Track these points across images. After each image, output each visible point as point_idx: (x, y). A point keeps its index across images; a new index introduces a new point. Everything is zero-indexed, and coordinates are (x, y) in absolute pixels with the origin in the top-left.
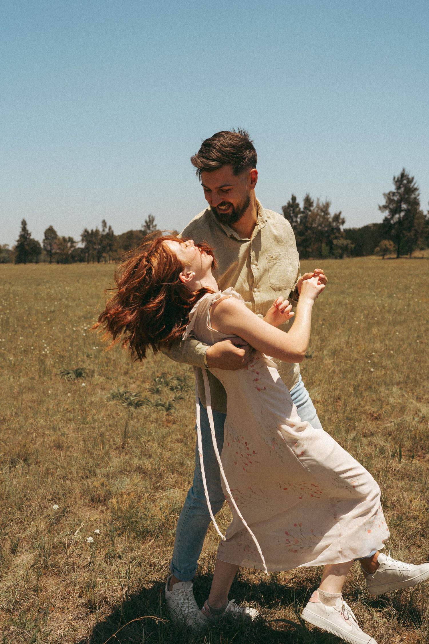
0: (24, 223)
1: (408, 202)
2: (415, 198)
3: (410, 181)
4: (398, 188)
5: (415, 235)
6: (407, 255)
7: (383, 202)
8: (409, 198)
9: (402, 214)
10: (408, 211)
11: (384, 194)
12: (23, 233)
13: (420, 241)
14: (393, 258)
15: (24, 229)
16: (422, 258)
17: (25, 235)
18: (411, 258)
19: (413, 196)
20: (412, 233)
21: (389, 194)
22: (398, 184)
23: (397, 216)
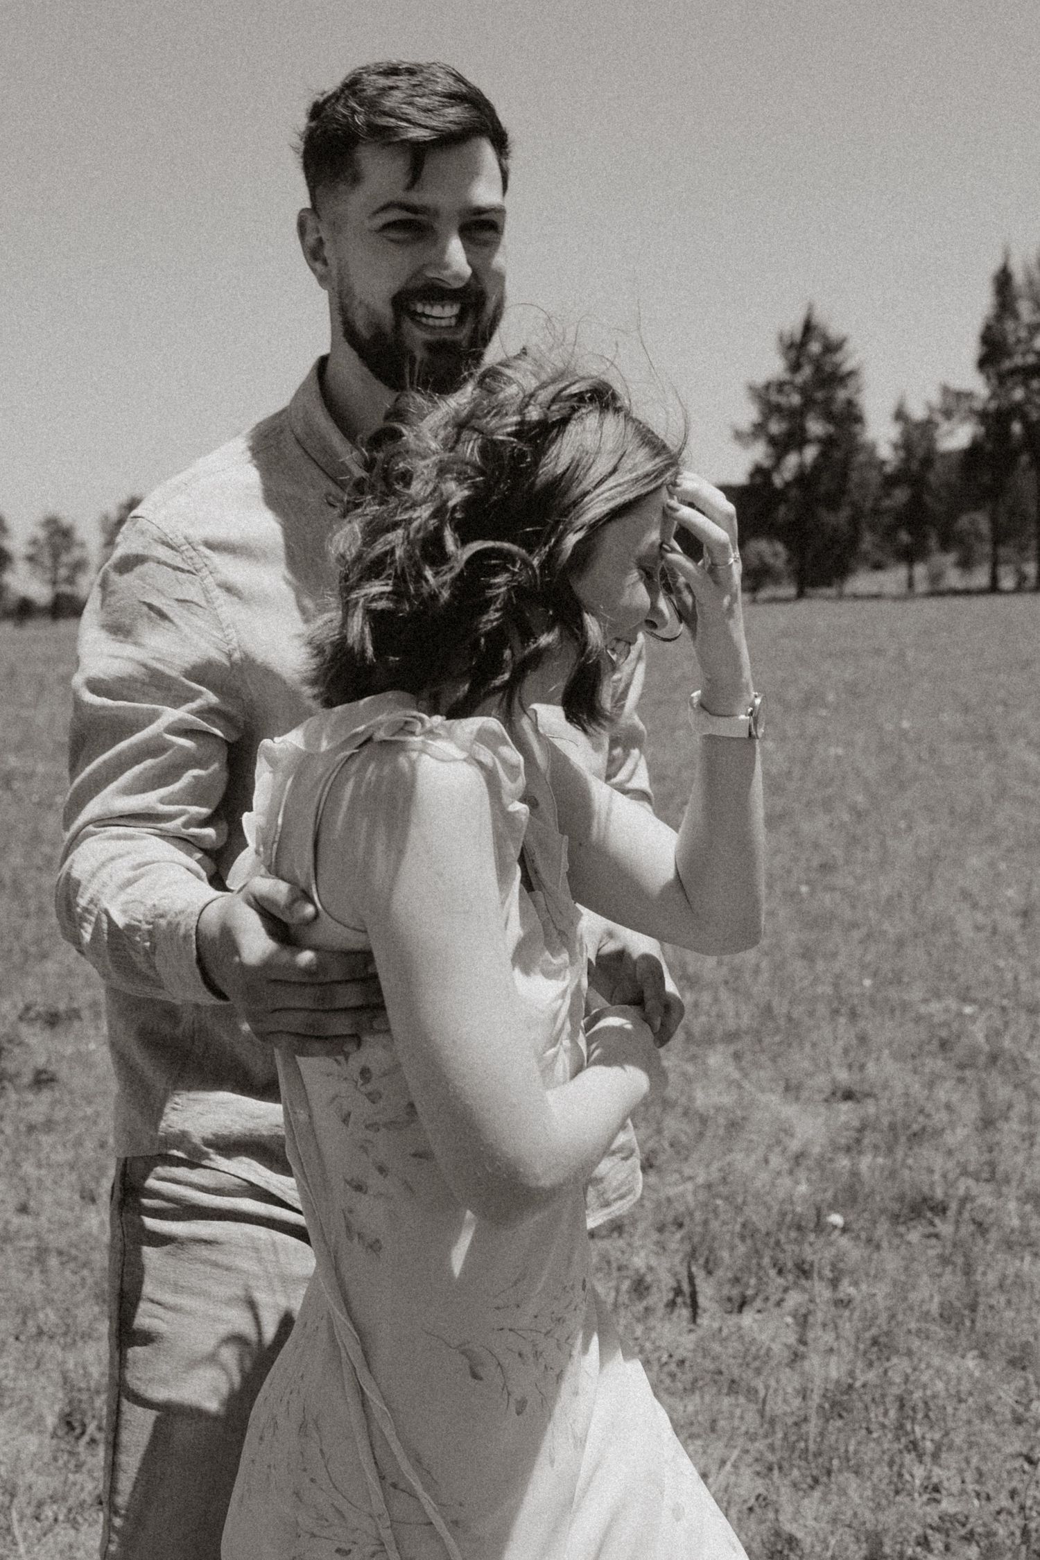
1: (829, 416)
2: (850, 403)
3: (831, 347)
4: (795, 367)
5: (854, 522)
6: (829, 585)
7: (748, 414)
8: (829, 400)
9: (811, 453)
10: (828, 443)
11: (751, 388)
13: (868, 541)
14: (787, 600)
16: (877, 597)
18: (841, 596)
19: (842, 395)
20: (845, 514)
21: (767, 386)
22: (793, 354)
23: (792, 460)
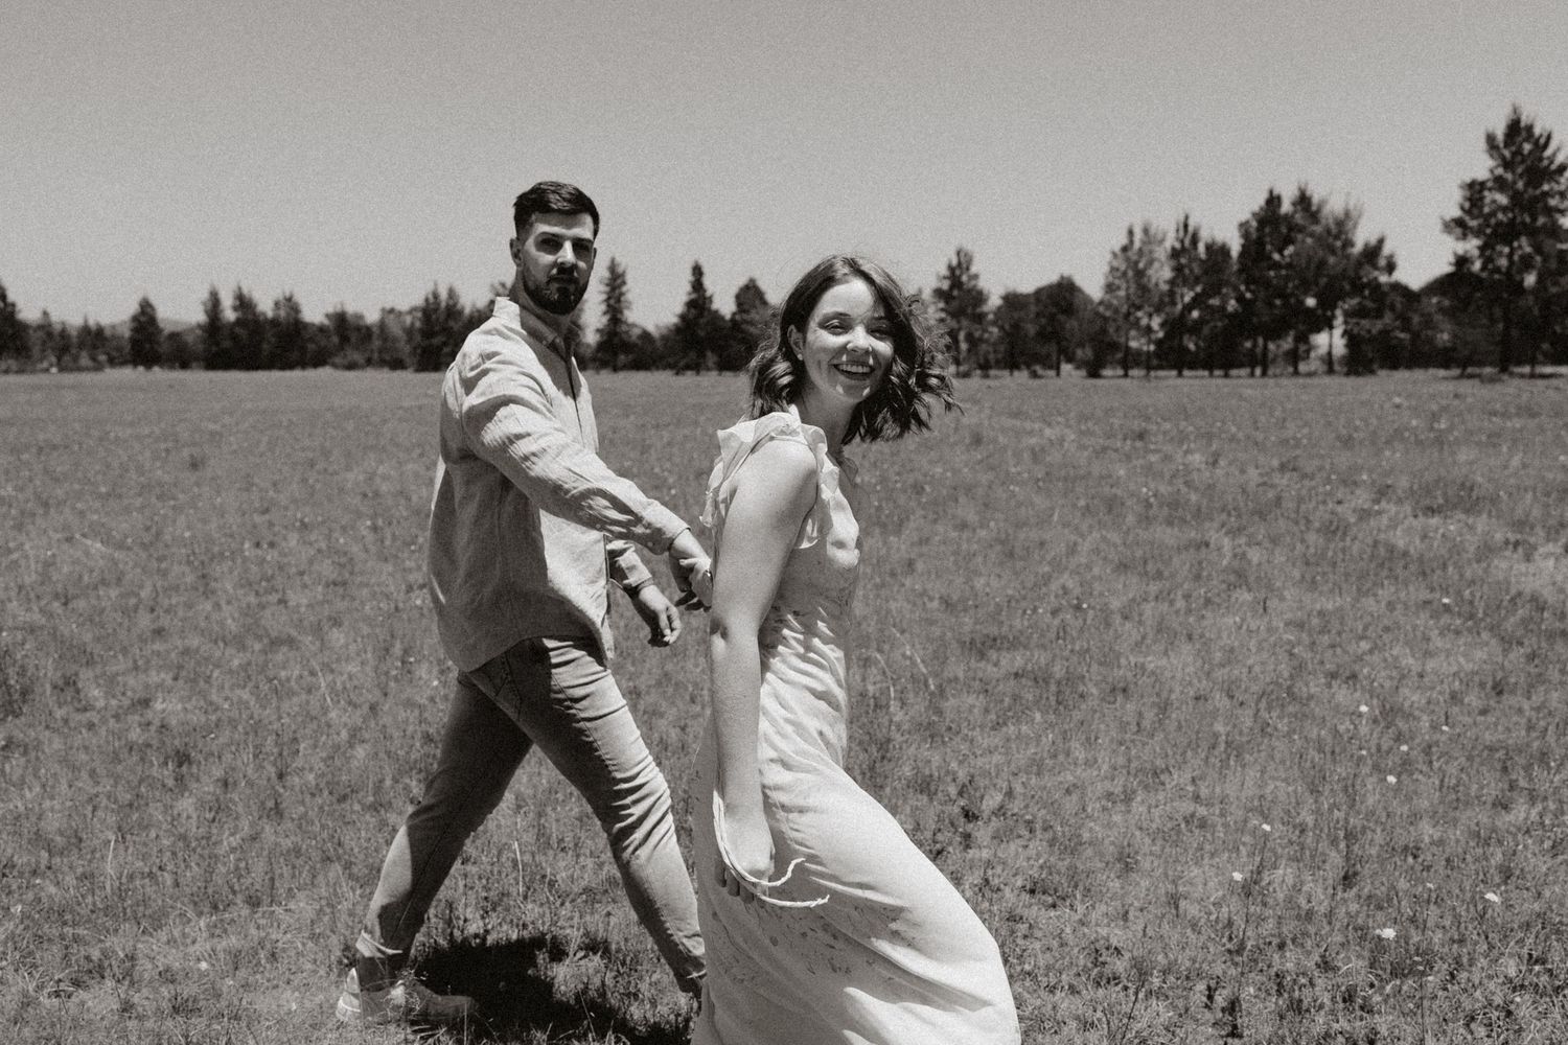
0: (697, 271)
12: (694, 296)
15: (698, 285)
17: (699, 302)
